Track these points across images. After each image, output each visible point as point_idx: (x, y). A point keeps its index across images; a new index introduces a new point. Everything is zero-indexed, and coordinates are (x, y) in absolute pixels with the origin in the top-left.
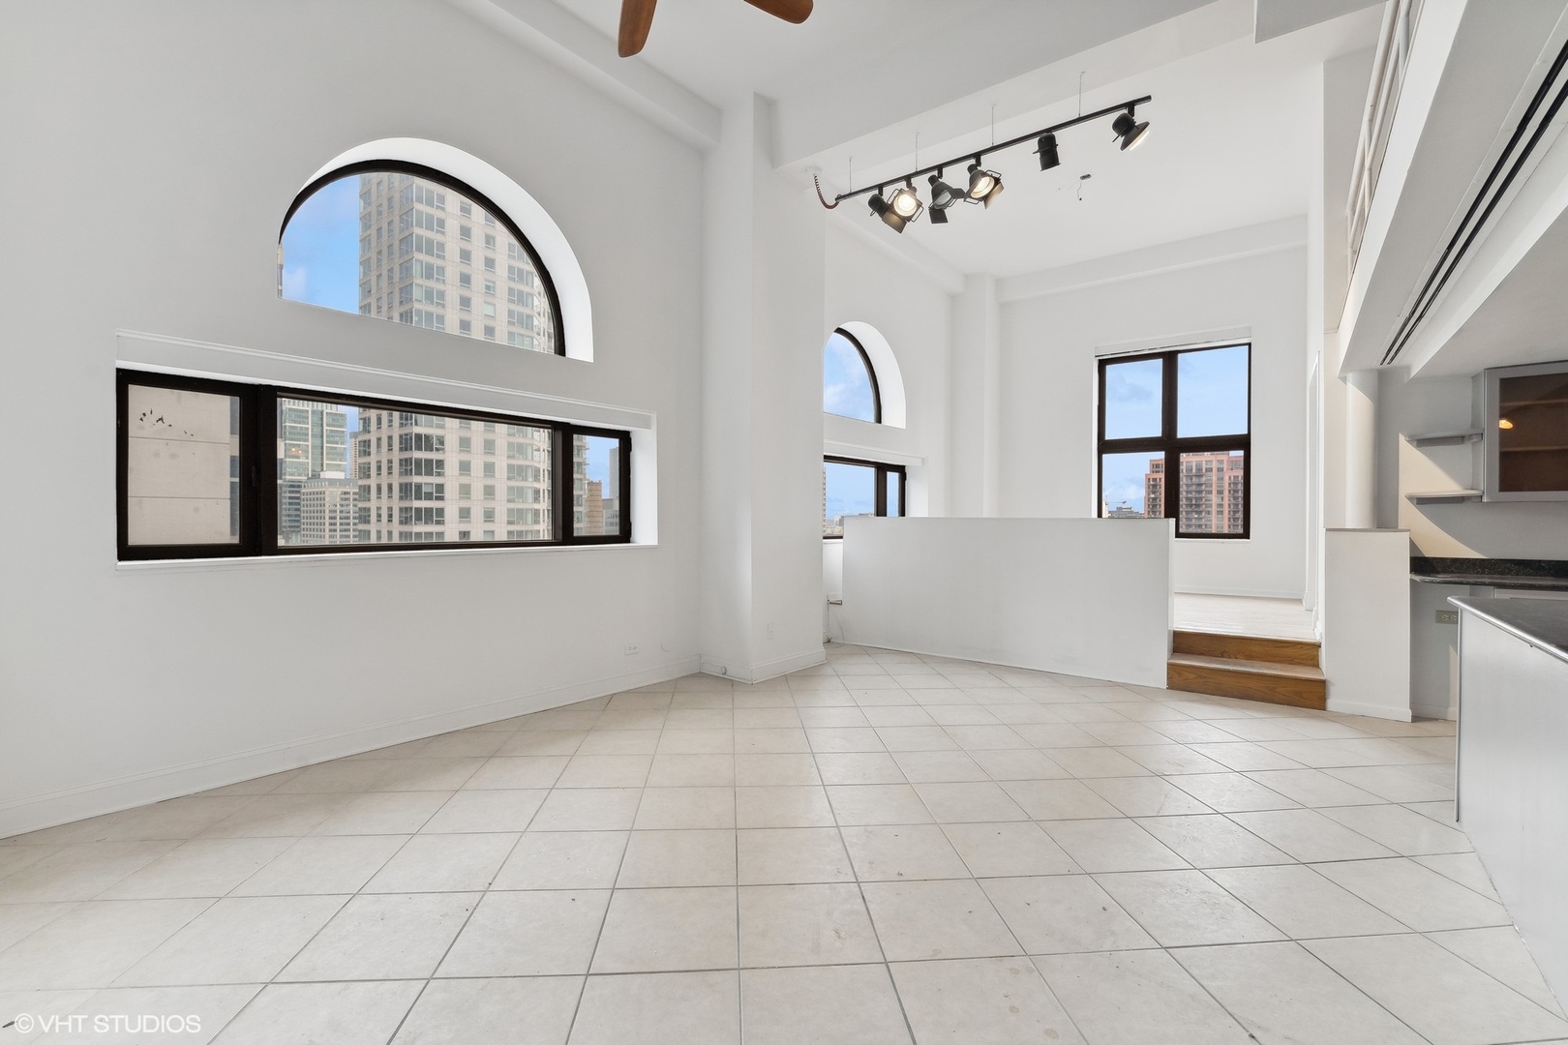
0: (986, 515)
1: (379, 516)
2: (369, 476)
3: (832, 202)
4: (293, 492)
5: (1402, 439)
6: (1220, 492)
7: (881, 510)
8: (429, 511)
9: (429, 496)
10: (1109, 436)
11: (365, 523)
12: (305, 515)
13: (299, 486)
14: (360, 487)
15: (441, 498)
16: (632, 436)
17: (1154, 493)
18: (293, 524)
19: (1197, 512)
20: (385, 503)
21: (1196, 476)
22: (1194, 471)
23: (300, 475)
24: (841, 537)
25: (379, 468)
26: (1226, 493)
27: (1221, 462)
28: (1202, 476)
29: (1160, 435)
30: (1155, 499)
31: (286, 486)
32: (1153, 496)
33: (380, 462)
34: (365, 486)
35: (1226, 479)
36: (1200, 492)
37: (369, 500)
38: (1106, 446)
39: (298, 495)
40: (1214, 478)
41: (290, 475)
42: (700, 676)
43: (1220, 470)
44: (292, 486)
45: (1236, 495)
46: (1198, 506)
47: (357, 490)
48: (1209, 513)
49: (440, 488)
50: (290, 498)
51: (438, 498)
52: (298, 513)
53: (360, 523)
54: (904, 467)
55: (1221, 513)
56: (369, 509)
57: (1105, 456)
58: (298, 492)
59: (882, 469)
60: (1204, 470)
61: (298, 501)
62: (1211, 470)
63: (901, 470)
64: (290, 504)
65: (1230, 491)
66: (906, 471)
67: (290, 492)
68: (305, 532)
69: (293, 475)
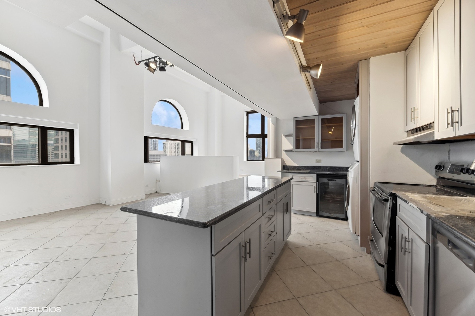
0: (216, 155)
1: (62, 156)
2: (58, 143)
3: (138, 63)
4: (33, 148)
5: (282, 135)
7: (183, 153)
10: (249, 133)
11: (57, 158)
14: (55, 146)
16: (74, 131)
20: (64, 152)
24: (160, 162)
25: (62, 140)
29: (261, 133)
31: (30, 146)
33: (62, 138)
34: (56, 146)
37: (58, 151)
38: (249, 136)
39: (35, 149)
41: (32, 142)
42: (99, 204)
47: (54, 147)
50: (32, 150)
52: (35, 155)
53: (55, 158)
54: (192, 141)
56: (58, 154)
57: (248, 139)
59: (183, 142)
61: (35, 151)
63: (191, 142)
64: (32, 152)
66: (193, 142)
67: (32, 148)
69: (33, 142)
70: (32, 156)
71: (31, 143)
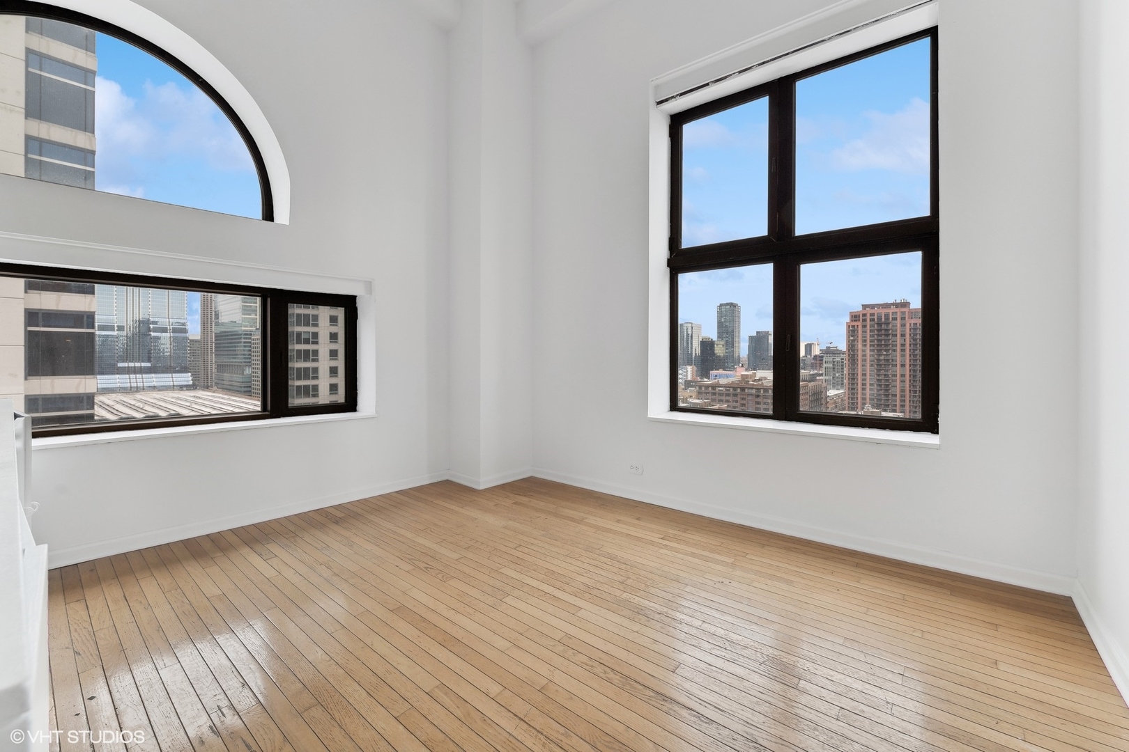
6: (903, 335)
8: (307, 352)
9: (307, 341)
12: (254, 354)
13: (251, 335)
15: (317, 343)
17: (852, 336)
18: (247, 360)
19: (886, 350)
21: (885, 323)
22: (883, 320)
23: (251, 327)
26: (908, 336)
27: (903, 313)
28: (889, 323)
30: (853, 341)
32: (852, 338)
35: (908, 326)
36: (888, 335)
40: (899, 325)
41: (245, 327)
43: (903, 319)
44: (245, 334)
45: (915, 337)
46: (886, 345)
48: (894, 351)
49: (315, 335)
50: (244, 342)
51: (313, 343)
55: (903, 350)
58: (250, 338)
60: (891, 319)
61: (249, 345)
62: (895, 319)
64: (245, 346)
65: (910, 334)
68: (254, 366)
69: (246, 327)
70: (244, 355)
71: (243, 328)
